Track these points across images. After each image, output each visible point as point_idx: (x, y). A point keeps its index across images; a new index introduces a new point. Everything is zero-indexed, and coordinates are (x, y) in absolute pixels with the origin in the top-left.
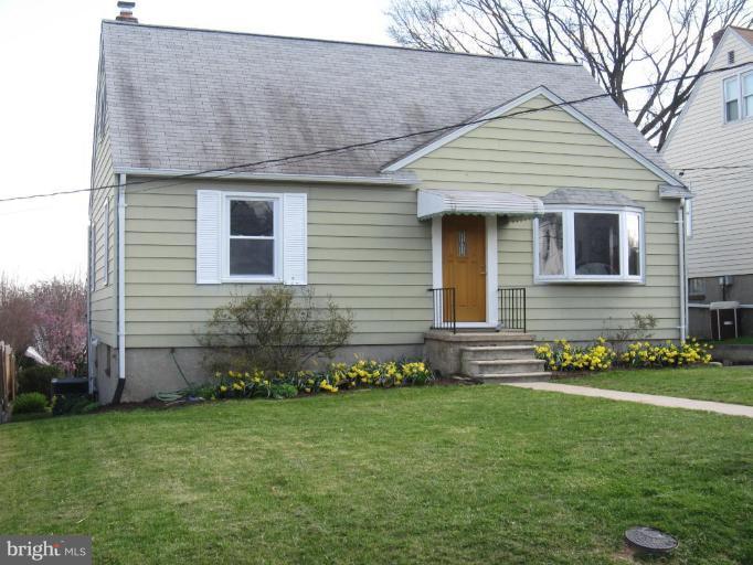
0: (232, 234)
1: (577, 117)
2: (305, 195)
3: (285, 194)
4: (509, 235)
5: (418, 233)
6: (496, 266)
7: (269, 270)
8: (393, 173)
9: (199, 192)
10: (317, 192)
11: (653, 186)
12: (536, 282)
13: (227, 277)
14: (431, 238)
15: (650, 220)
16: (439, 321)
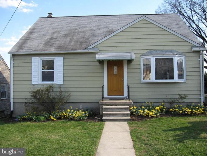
1: (157, 25)
2: (63, 57)
3: (57, 57)
4: (131, 67)
5: (99, 67)
6: (127, 77)
7: (53, 80)
8: (91, 49)
9: (32, 58)
10: (66, 56)
11: (190, 47)
12: (142, 82)
14: (103, 69)
15: (188, 59)
16: (106, 95)
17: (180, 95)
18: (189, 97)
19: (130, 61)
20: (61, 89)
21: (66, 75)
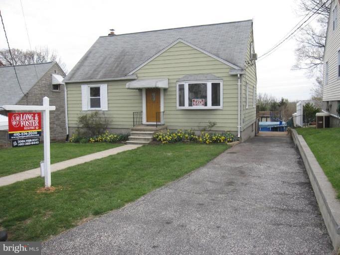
0: (91, 96)
2: (107, 85)
3: (102, 85)
4: (168, 93)
5: (138, 94)
7: (99, 106)
9: (82, 86)
10: (110, 84)
12: (177, 109)
13: (90, 108)
14: (142, 95)
15: (225, 84)
16: (144, 121)
17: (210, 123)
18: (218, 125)
19: (165, 90)
20: (106, 115)
21: (110, 102)
